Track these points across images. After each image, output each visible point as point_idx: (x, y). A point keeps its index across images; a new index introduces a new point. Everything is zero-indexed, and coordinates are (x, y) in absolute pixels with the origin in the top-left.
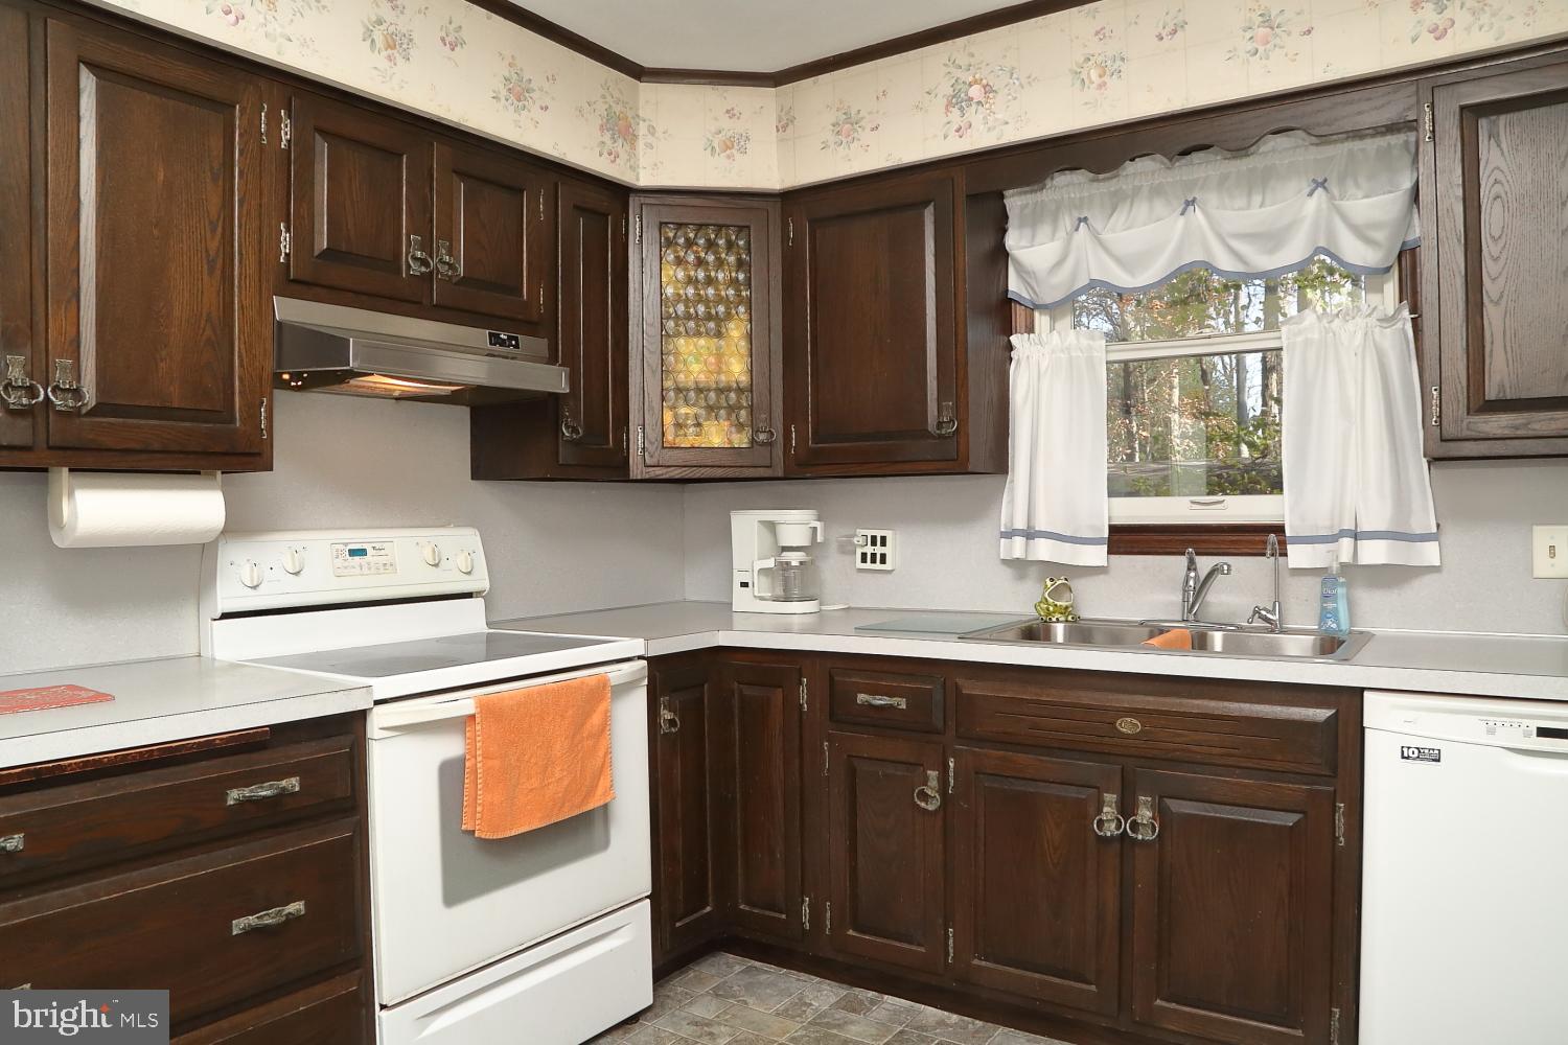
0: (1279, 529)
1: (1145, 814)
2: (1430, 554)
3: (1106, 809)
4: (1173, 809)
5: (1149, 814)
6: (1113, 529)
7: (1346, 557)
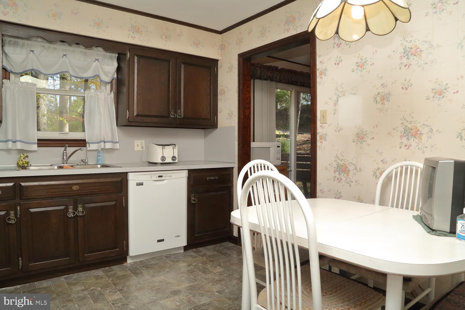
0: (85, 140)
1: (80, 209)
2: (117, 146)
3: (70, 210)
4: (87, 206)
5: (81, 209)
6: (38, 140)
7: (103, 147)
